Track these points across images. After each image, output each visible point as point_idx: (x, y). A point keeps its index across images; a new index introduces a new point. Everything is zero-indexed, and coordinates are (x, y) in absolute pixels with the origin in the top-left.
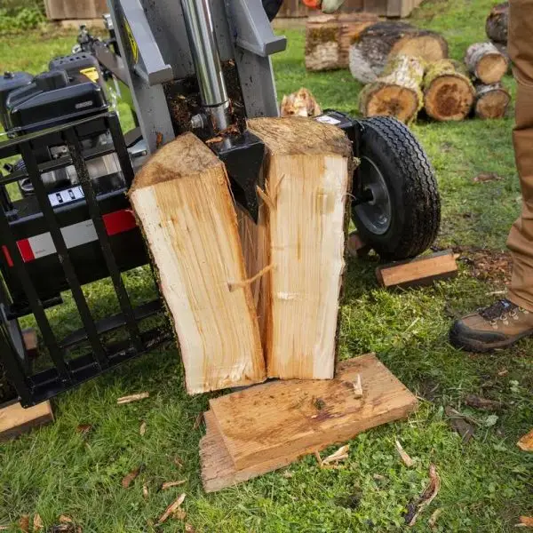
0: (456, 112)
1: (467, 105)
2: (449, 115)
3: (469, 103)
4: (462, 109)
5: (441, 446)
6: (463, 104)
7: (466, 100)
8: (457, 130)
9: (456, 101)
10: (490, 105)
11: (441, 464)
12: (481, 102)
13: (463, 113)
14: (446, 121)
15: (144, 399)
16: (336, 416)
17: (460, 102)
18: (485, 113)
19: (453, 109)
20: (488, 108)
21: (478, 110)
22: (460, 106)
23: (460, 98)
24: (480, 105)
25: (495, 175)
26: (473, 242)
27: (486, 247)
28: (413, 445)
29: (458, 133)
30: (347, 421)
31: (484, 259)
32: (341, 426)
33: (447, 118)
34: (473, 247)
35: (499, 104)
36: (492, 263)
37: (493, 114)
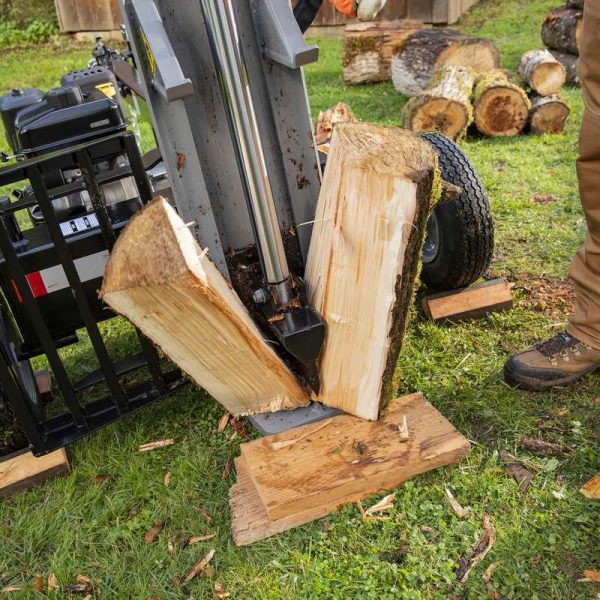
0: (510, 127)
1: (522, 119)
2: (501, 130)
3: (525, 116)
4: (516, 124)
5: (496, 494)
6: (517, 118)
7: (520, 114)
8: (511, 146)
9: (509, 115)
10: (547, 119)
11: (496, 514)
12: (537, 115)
13: (517, 128)
14: (499, 137)
15: (169, 446)
16: (379, 461)
17: (514, 116)
18: (542, 127)
19: (507, 124)
20: (544, 122)
21: (533, 124)
22: (514, 121)
23: (514, 111)
24: (536, 119)
25: (553, 196)
26: (529, 269)
27: (544, 275)
28: (465, 493)
29: (512, 151)
30: (392, 467)
31: (541, 288)
32: (385, 472)
33: (500, 134)
34: (530, 275)
35: (557, 117)
36: (550, 292)
37: (551, 128)
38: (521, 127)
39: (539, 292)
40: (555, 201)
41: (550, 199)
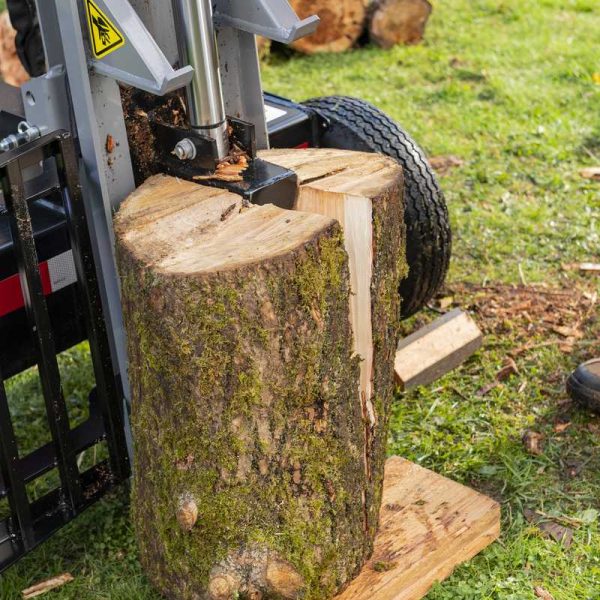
0: (337, 37)
1: (355, 23)
2: (323, 42)
3: (359, 17)
4: (346, 31)
5: (538, 557)
6: (347, 21)
7: (352, 14)
8: (349, 72)
9: (334, 16)
10: (397, 21)
11: (546, 579)
12: (380, 17)
13: (349, 37)
14: (320, 54)
17: (342, 18)
18: (390, 35)
19: (331, 31)
20: (392, 27)
21: (375, 30)
22: (342, 26)
23: (343, 10)
24: (379, 22)
25: (452, 158)
26: (464, 276)
27: (488, 282)
28: (501, 564)
29: (352, 79)
30: (423, 556)
31: (493, 302)
32: (417, 564)
33: (321, 49)
34: (467, 284)
35: (414, 18)
36: (506, 306)
37: (404, 37)
38: (355, 36)
39: (491, 307)
40: (457, 166)
41: (449, 163)
